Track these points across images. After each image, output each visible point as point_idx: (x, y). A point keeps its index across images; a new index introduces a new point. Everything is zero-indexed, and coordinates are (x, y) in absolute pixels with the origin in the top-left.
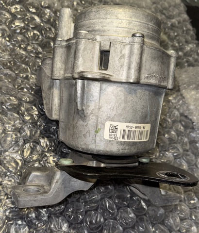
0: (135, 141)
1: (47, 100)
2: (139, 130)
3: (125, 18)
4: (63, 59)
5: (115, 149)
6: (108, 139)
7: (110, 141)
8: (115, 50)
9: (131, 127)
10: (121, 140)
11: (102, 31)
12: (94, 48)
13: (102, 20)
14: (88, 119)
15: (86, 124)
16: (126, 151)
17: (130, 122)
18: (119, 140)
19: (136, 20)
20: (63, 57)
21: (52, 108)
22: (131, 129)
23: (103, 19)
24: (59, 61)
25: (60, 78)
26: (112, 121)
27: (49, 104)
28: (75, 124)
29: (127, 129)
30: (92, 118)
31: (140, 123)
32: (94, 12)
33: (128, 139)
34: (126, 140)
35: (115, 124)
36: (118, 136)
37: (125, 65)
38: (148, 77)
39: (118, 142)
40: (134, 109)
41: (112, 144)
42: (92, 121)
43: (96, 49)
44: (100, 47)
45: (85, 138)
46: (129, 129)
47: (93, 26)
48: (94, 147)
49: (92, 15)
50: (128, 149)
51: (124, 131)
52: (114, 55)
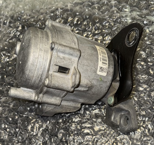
0: (107, 57)
1: (68, 110)
2: (101, 53)
3: (38, 53)
4: (50, 97)
5: (112, 70)
6: (106, 73)
7: (107, 72)
8: (59, 63)
9: (101, 58)
10: (107, 65)
11: (44, 70)
12: (56, 76)
13: (37, 69)
14: (93, 85)
15: (95, 86)
17: (98, 59)
18: (107, 67)
19: (39, 45)
20: (49, 97)
21: (74, 107)
23: (36, 67)
24: (51, 100)
25: (61, 100)
26: (97, 70)
27: (71, 108)
28: (92, 93)
30: (93, 82)
31: (98, 52)
32: (29, 73)
33: (107, 61)
34: (107, 62)
35: (99, 68)
36: (105, 67)
37: (69, 57)
38: (74, 43)
39: (109, 68)
40: (91, 54)
41: (109, 71)
42: (95, 82)
43: (57, 75)
44: (56, 72)
45: (102, 87)
46: (102, 60)
47: (39, 75)
48: (109, 83)
49: (31, 75)
50: (112, 62)
51: (103, 63)
52: (62, 64)
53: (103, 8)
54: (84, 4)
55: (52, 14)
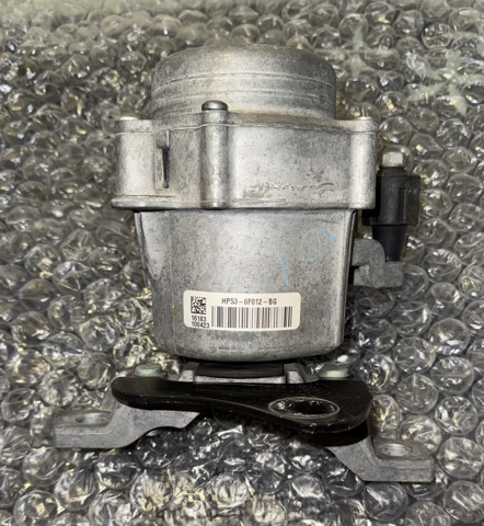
2: (256, 306)
5: (206, 347)
6: (191, 325)
7: (195, 330)
9: (234, 301)
16: (229, 351)
22: (234, 306)
29: (226, 306)
31: (256, 292)
34: (226, 328)
36: (209, 320)
39: (209, 332)
41: (200, 336)
50: (234, 347)
53: (267, 36)
54: (210, 21)
55: (114, 41)
